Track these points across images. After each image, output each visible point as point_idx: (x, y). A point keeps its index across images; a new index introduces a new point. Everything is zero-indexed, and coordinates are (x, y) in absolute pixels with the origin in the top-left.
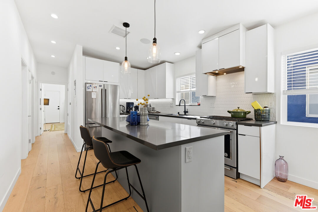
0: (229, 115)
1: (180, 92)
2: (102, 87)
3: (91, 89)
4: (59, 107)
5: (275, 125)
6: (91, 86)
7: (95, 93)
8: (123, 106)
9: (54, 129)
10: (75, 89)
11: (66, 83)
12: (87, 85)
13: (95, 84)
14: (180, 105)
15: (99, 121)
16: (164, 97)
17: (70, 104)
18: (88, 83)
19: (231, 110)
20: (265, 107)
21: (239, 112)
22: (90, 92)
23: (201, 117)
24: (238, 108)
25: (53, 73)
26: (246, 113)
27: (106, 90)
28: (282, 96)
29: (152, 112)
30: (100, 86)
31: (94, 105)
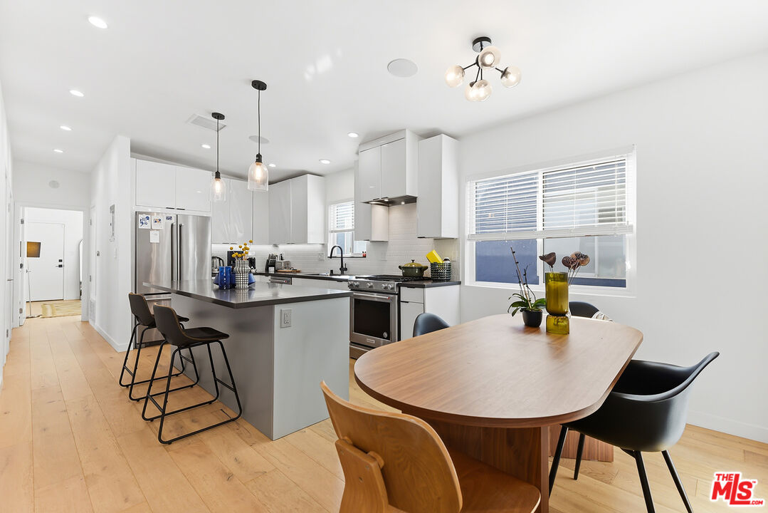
0: (400, 273)
1: (336, 232)
2: (173, 221)
3: (149, 224)
4: (61, 261)
5: (458, 286)
6: (148, 218)
7: (158, 232)
8: (220, 259)
9: (53, 313)
10: (112, 224)
11: (88, 209)
12: (141, 217)
13: (158, 214)
14: (331, 257)
15: (166, 283)
16: (305, 241)
17: (98, 255)
18: (142, 213)
19: (402, 265)
20: (446, 260)
21: (412, 268)
22: (147, 231)
23: (357, 278)
24: (413, 261)
25: (54, 184)
26: (422, 269)
27: (180, 226)
28: (468, 244)
29: (285, 270)
30: (169, 218)
31: (154, 256)
